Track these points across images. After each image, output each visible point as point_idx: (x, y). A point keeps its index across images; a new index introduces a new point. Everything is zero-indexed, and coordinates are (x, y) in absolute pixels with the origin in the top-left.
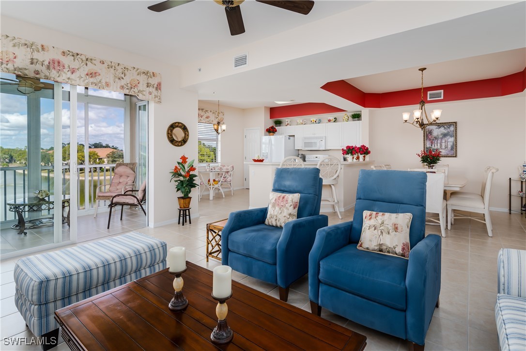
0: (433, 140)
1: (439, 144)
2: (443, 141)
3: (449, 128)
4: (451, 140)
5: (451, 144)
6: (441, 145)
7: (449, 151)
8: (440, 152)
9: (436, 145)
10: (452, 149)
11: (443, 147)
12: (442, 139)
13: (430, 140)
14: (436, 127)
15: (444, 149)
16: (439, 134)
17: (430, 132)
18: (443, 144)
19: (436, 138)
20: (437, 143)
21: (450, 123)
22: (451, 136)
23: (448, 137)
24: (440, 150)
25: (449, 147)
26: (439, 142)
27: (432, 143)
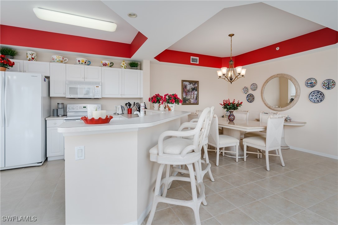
0: (187, 92)
1: (190, 96)
2: (192, 94)
3: (195, 84)
4: (196, 93)
5: (196, 95)
6: (191, 96)
7: (195, 101)
8: (191, 101)
9: (188, 96)
10: (196, 99)
11: (192, 98)
12: (191, 92)
13: (185, 92)
14: (189, 83)
15: (192, 99)
16: (190, 88)
17: (186, 87)
18: (192, 95)
19: (189, 91)
20: (189, 95)
21: (196, 81)
22: (196, 90)
23: (195, 91)
24: (191, 100)
25: (195, 97)
26: (190, 94)
27: (186, 94)
